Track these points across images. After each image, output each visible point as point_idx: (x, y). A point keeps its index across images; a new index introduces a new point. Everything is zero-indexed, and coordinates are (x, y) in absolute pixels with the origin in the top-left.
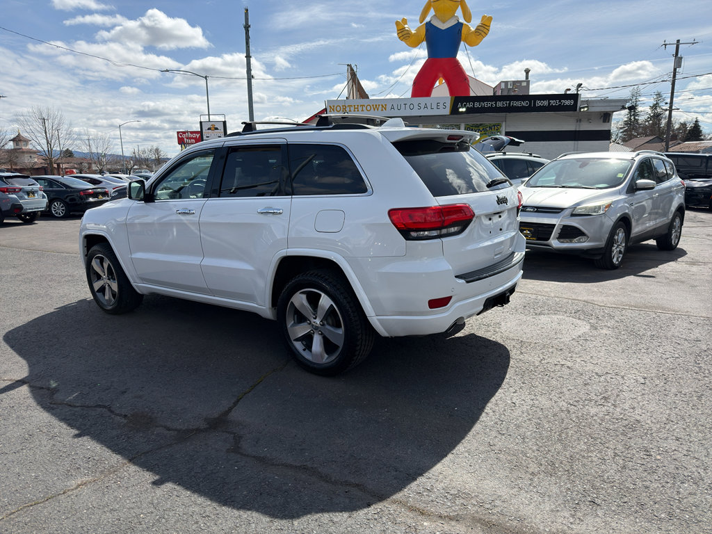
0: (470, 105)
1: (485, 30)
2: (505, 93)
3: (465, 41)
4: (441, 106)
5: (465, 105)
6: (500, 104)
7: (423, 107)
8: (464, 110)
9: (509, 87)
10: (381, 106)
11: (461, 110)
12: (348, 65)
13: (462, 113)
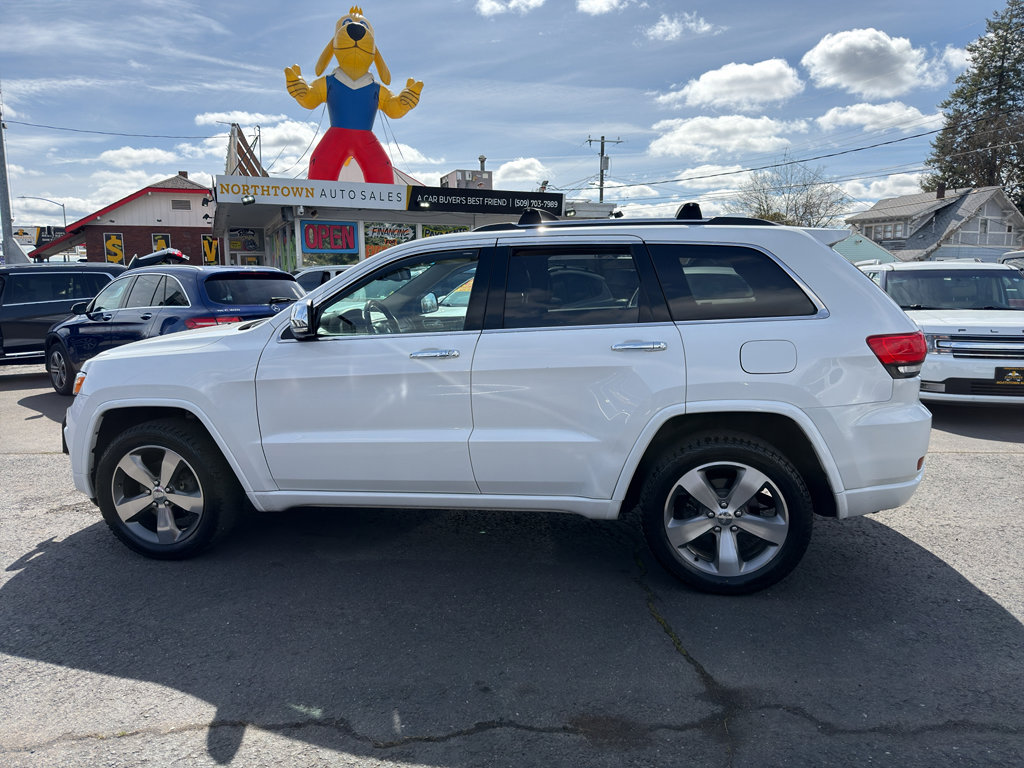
0: (434, 199)
1: (414, 99)
2: (463, 186)
3: (384, 110)
4: (394, 197)
5: (427, 199)
6: (471, 201)
7: (368, 197)
8: (427, 205)
9: (468, 178)
10: (305, 191)
11: (422, 205)
12: (233, 125)
13: (424, 209)
